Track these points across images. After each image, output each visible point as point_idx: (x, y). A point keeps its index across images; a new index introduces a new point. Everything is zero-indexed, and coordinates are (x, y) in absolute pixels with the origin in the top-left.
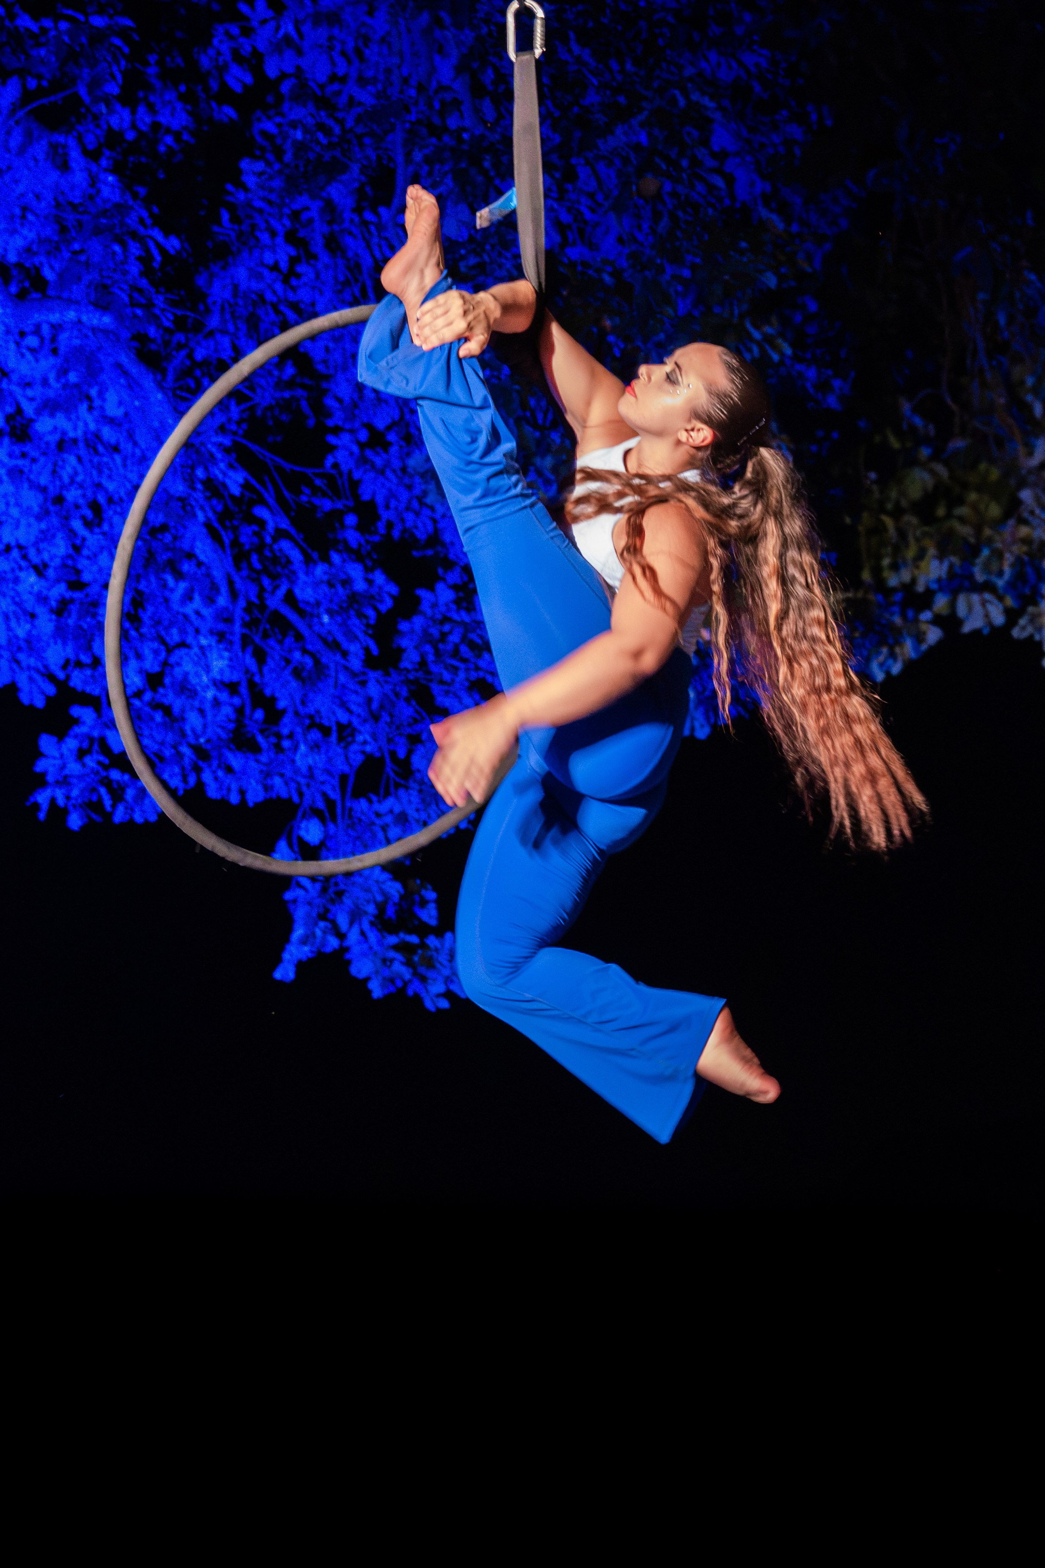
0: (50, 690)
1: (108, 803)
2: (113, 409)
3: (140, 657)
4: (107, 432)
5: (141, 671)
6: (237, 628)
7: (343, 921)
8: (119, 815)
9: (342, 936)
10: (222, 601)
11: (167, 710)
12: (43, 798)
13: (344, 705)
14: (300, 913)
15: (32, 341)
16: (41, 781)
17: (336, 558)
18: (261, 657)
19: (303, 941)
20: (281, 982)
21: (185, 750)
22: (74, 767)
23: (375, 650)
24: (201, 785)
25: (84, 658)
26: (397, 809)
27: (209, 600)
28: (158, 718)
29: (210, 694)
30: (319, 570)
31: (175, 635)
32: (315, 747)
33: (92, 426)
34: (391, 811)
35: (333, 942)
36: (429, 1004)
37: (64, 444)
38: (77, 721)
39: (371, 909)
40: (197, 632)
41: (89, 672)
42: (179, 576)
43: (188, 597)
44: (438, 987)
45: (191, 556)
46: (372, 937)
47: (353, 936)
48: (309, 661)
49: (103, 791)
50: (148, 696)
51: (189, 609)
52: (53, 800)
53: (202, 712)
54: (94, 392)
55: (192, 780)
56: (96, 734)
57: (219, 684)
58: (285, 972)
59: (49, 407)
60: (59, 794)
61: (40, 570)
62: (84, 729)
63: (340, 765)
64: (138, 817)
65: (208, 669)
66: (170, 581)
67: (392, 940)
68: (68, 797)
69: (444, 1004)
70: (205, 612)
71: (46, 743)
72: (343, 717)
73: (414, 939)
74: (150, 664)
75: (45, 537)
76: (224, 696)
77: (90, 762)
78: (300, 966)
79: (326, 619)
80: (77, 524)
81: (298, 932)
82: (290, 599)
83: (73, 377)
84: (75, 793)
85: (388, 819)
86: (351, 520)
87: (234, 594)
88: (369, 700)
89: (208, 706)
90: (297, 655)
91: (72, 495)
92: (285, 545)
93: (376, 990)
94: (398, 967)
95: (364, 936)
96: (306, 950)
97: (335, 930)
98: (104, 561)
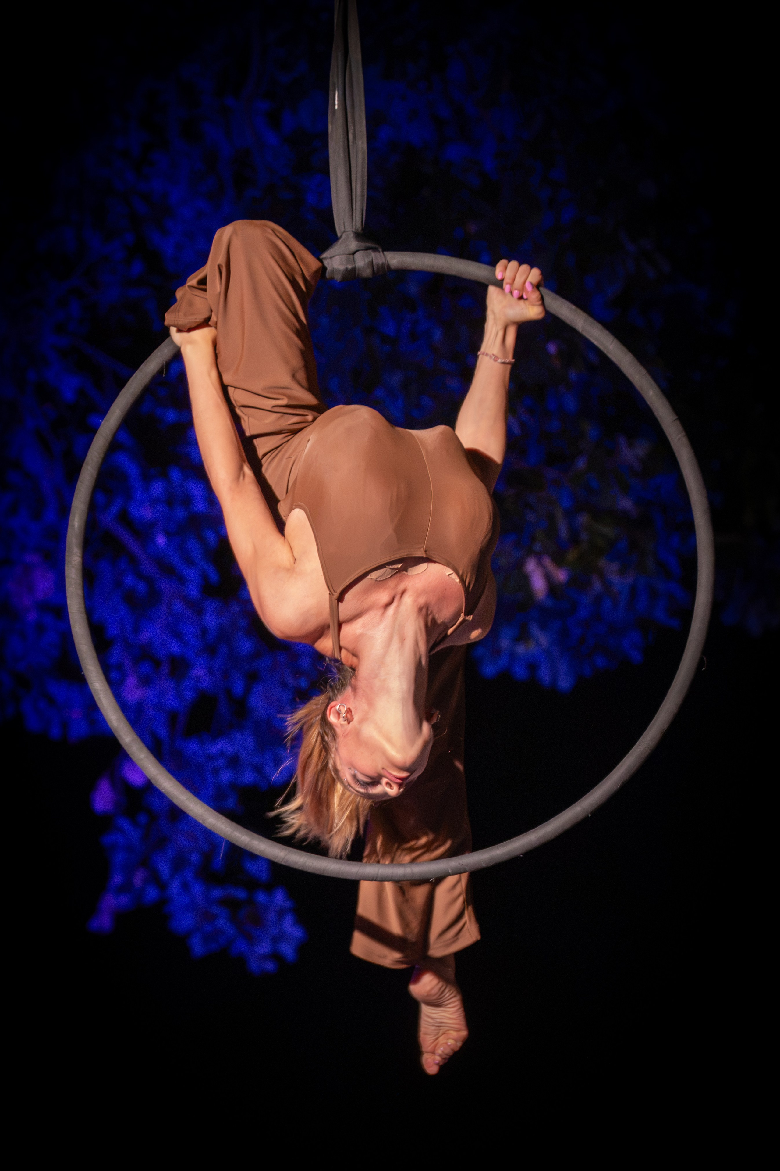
7: (164, 868)
9: (163, 886)
13: (178, 635)
14: (119, 859)
17: (176, 475)
19: (121, 890)
20: (96, 935)
23: (214, 576)
24: (20, 717)
26: (230, 749)
27: (36, 515)
29: (32, 617)
30: (157, 488)
32: (145, 682)
34: (222, 754)
35: (152, 893)
36: (254, 966)
39: (195, 858)
40: (23, 548)
43: (13, 510)
44: (264, 948)
45: (18, 465)
46: (196, 889)
47: (175, 887)
48: (141, 588)
51: (15, 523)
53: (24, 636)
55: (9, 711)
57: (43, 607)
58: (103, 922)
63: (171, 701)
65: (31, 590)
67: (217, 893)
69: (269, 966)
70: (34, 528)
72: (175, 648)
73: (240, 894)
76: (47, 621)
78: (118, 917)
79: (161, 540)
81: (117, 879)
82: (124, 516)
85: (220, 762)
88: (204, 631)
89: (30, 629)
90: (129, 580)
93: (198, 947)
94: (222, 923)
95: (185, 887)
96: (124, 900)
97: (155, 879)
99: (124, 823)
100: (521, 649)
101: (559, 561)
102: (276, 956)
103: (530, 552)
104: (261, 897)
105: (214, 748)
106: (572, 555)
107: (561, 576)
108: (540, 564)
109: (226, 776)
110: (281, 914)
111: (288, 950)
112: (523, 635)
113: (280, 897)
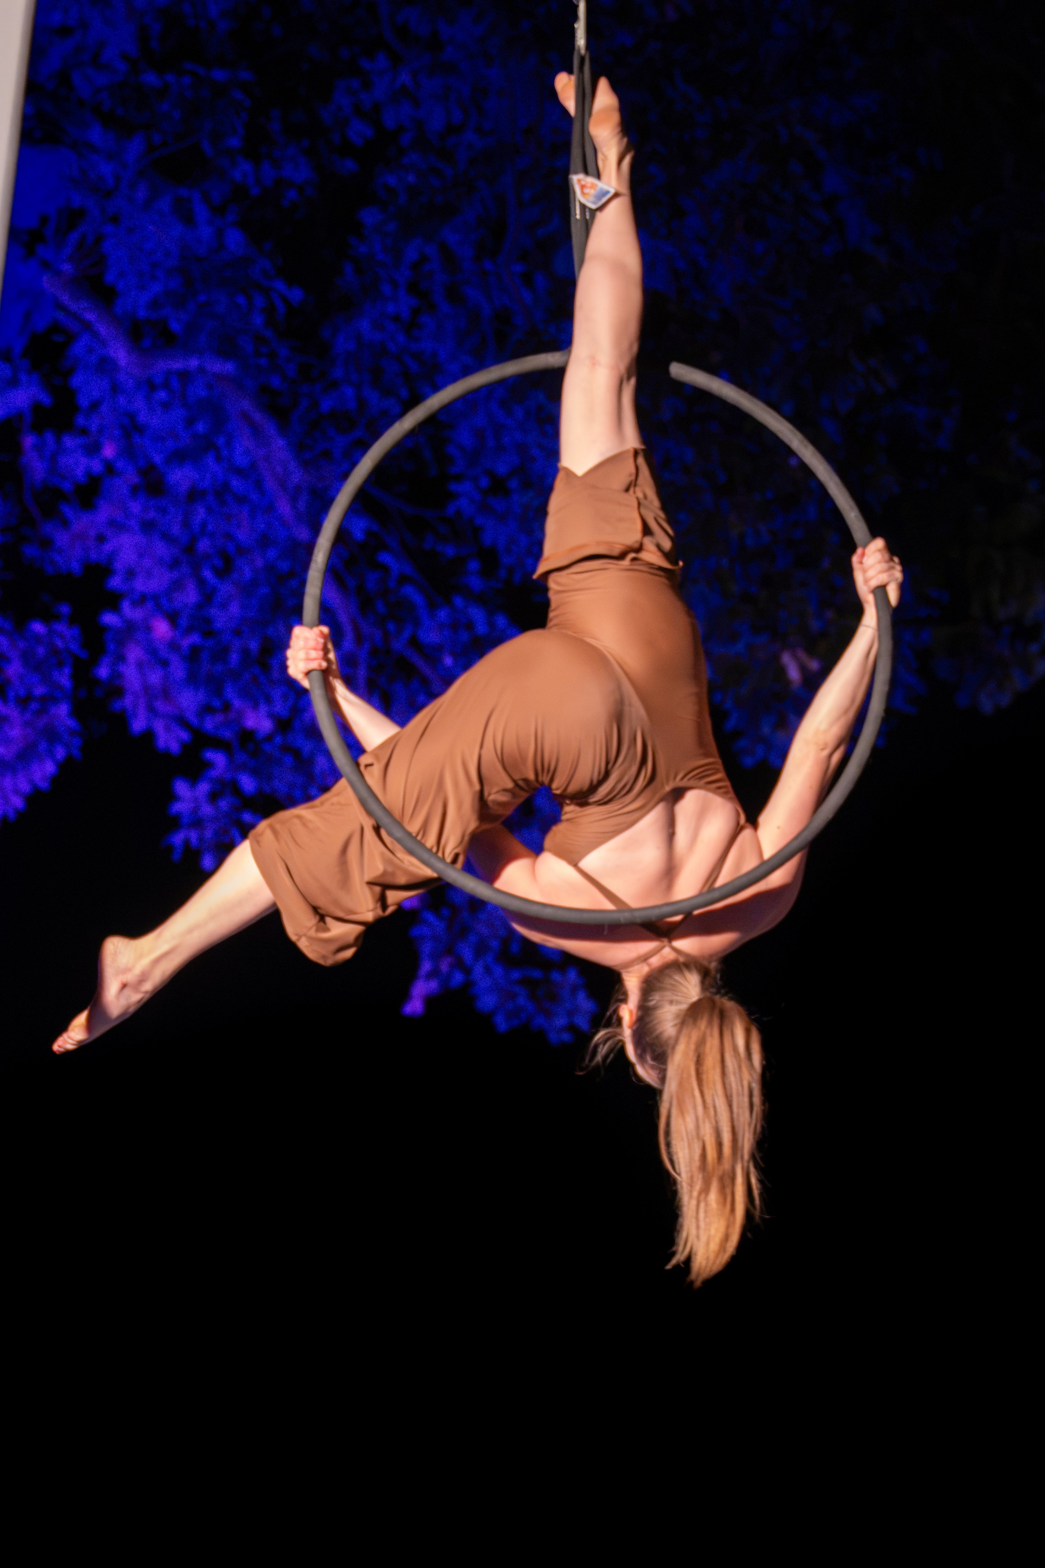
0: (184, 735)
2: (240, 460)
3: (269, 700)
4: (236, 483)
5: (271, 715)
6: (362, 669)
9: (467, 971)
10: (348, 645)
11: (296, 753)
12: (178, 839)
14: (427, 948)
15: (162, 395)
16: (175, 823)
18: (387, 700)
19: (430, 975)
20: (410, 1017)
22: (207, 810)
25: (217, 703)
28: (288, 760)
30: (443, 614)
33: (220, 476)
35: (458, 978)
36: (553, 1037)
37: (195, 495)
38: (210, 765)
39: (495, 944)
41: (220, 718)
44: (560, 1021)
46: (498, 971)
47: (478, 970)
49: (235, 832)
50: (278, 739)
52: (187, 843)
54: (221, 442)
56: (228, 776)
58: (414, 1006)
59: (178, 457)
60: (193, 836)
61: (173, 618)
62: (215, 773)
67: (516, 975)
68: (201, 839)
69: (566, 1037)
71: (181, 788)
73: (536, 974)
74: (280, 708)
75: (177, 585)
77: (224, 804)
78: (430, 1001)
79: (449, 661)
80: (207, 574)
81: (426, 966)
82: (415, 642)
83: (200, 427)
84: (208, 834)
86: (474, 565)
87: (359, 638)
90: (422, 698)
91: (204, 545)
92: (409, 590)
93: (501, 1023)
94: (522, 1001)
95: (488, 970)
96: (433, 985)
97: (459, 964)
98: (234, 609)
99: (431, 917)
100: (780, 736)
101: (811, 653)
102: (571, 1027)
103: (785, 646)
104: (556, 976)
106: (822, 647)
107: (814, 665)
108: (794, 656)
110: (574, 990)
111: (582, 1023)
113: (572, 976)
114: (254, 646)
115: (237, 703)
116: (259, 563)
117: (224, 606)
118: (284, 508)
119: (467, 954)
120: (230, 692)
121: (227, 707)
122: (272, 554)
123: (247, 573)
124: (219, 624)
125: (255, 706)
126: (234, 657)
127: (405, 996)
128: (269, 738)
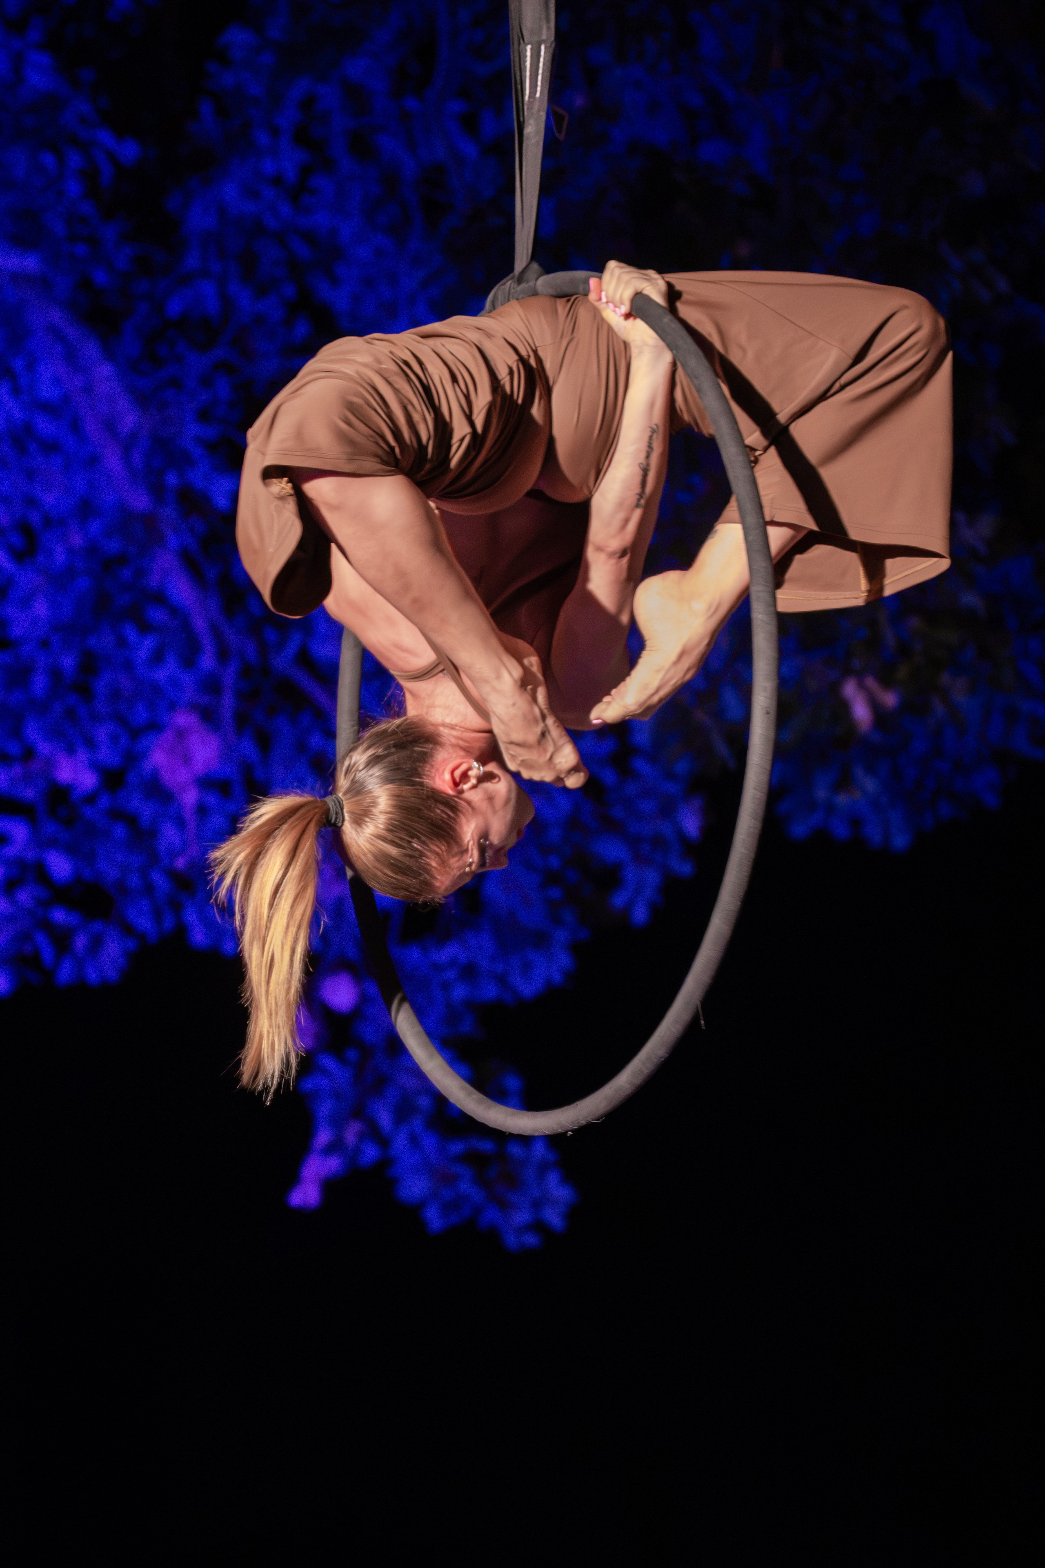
1: (48, 955)
2: (47, 391)
3: (91, 744)
4: (41, 424)
5: (95, 766)
6: (228, 701)
8: (66, 972)
9: (383, 1141)
10: (207, 661)
11: (131, 820)
14: (325, 1109)
18: (265, 743)
19: (329, 1150)
20: (301, 1212)
21: (158, 879)
24: (182, 930)
25: (14, 748)
26: (463, 955)
27: (189, 661)
28: (119, 831)
29: (190, 797)
31: (141, 714)
33: (18, 414)
34: (452, 962)
35: (371, 1153)
36: (511, 1240)
39: (425, 1102)
40: (173, 706)
41: (17, 770)
42: (145, 628)
43: (157, 658)
44: (522, 1217)
45: (160, 598)
46: (429, 1143)
47: (401, 1142)
49: (41, 939)
50: (104, 801)
51: (161, 675)
53: (180, 823)
54: (18, 364)
55: (168, 923)
56: (30, 855)
57: (206, 783)
58: (305, 1195)
62: (11, 851)
64: (92, 976)
65: (187, 760)
66: (132, 635)
67: (457, 1148)
69: (531, 1240)
70: (187, 679)
73: (488, 1147)
74: (106, 754)
76: (212, 800)
77: (24, 897)
78: (328, 1186)
81: (324, 1137)
82: (305, 658)
85: (450, 974)
87: (223, 655)
89: (188, 814)
93: (435, 1219)
94: (466, 1187)
95: (414, 1141)
96: (333, 1163)
97: (373, 1133)
98: (41, 608)
99: (329, 1062)
100: (842, 800)
101: (886, 682)
102: (539, 1226)
103: (847, 672)
104: (515, 1150)
105: (444, 955)
106: (902, 672)
107: (889, 699)
108: (861, 685)
109: (459, 992)
110: (543, 1170)
111: (554, 1217)
112: (844, 782)
113: (540, 1148)
114: (68, 662)
115: (44, 748)
116: (77, 540)
117: (26, 603)
118: (113, 461)
119: (385, 1119)
120: (32, 732)
121: (29, 753)
122: (95, 527)
123: (60, 556)
124: (17, 631)
125: (71, 751)
126: (40, 683)
127: (293, 1179)
128: (91, 798)
